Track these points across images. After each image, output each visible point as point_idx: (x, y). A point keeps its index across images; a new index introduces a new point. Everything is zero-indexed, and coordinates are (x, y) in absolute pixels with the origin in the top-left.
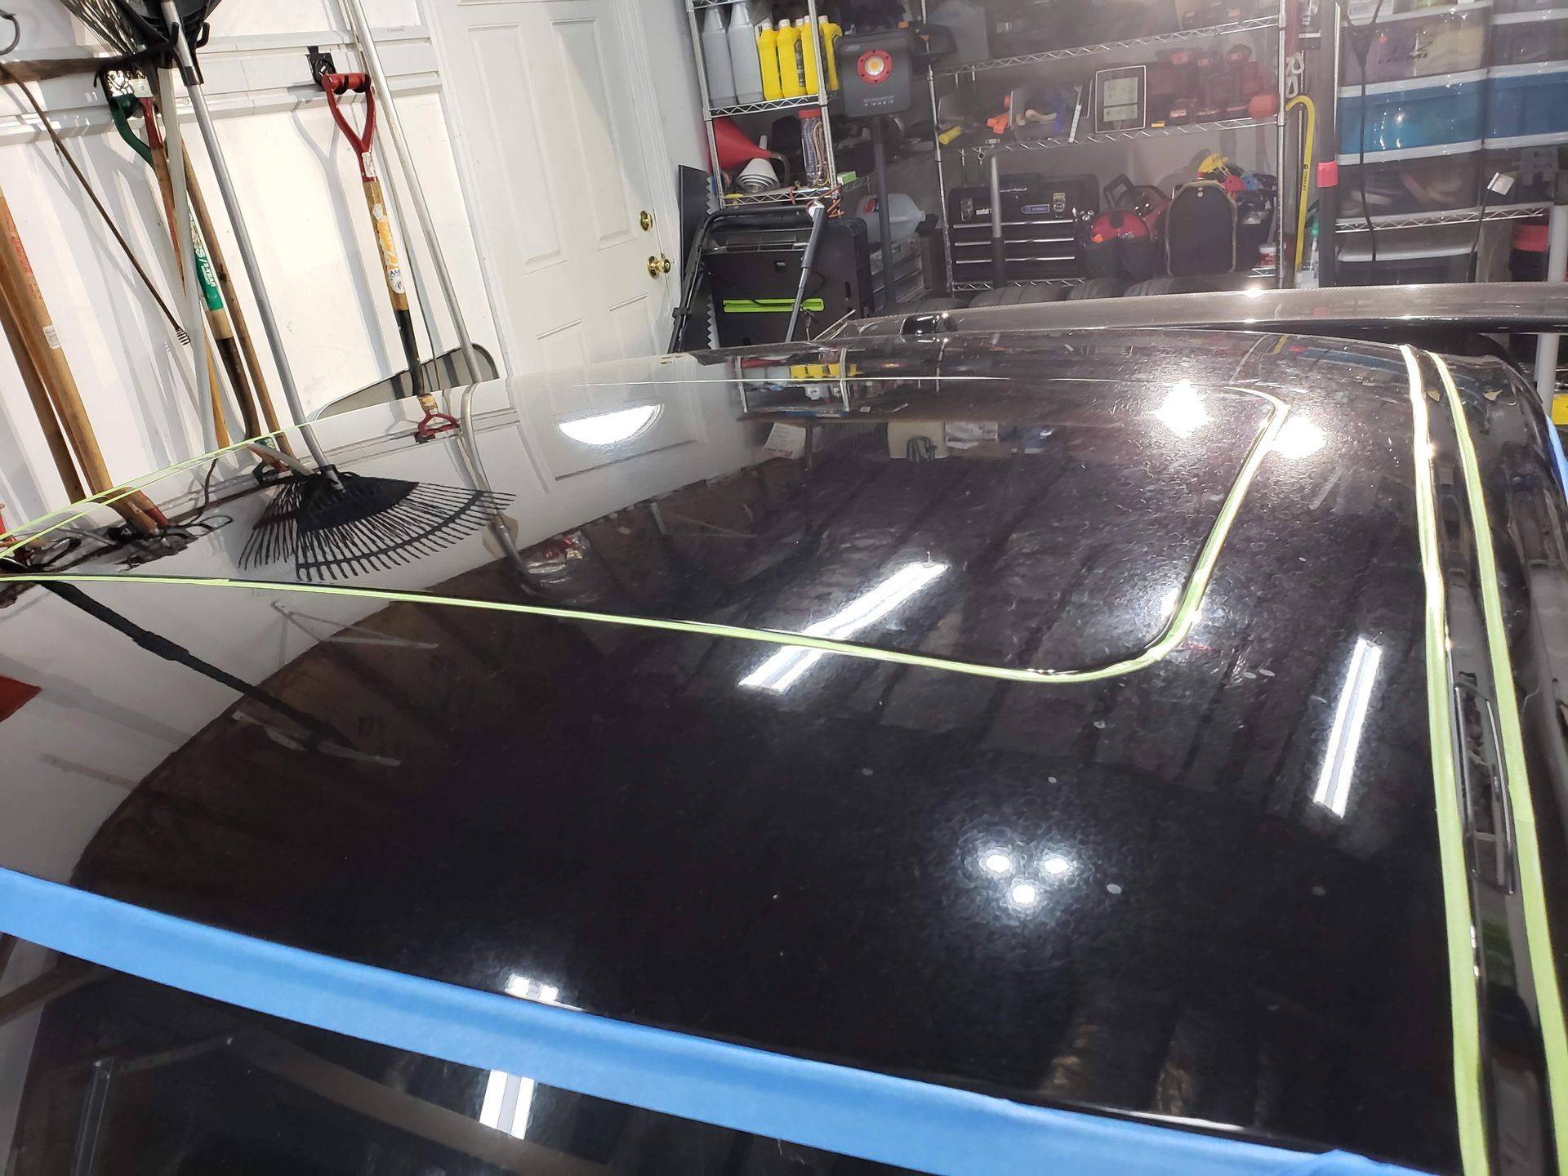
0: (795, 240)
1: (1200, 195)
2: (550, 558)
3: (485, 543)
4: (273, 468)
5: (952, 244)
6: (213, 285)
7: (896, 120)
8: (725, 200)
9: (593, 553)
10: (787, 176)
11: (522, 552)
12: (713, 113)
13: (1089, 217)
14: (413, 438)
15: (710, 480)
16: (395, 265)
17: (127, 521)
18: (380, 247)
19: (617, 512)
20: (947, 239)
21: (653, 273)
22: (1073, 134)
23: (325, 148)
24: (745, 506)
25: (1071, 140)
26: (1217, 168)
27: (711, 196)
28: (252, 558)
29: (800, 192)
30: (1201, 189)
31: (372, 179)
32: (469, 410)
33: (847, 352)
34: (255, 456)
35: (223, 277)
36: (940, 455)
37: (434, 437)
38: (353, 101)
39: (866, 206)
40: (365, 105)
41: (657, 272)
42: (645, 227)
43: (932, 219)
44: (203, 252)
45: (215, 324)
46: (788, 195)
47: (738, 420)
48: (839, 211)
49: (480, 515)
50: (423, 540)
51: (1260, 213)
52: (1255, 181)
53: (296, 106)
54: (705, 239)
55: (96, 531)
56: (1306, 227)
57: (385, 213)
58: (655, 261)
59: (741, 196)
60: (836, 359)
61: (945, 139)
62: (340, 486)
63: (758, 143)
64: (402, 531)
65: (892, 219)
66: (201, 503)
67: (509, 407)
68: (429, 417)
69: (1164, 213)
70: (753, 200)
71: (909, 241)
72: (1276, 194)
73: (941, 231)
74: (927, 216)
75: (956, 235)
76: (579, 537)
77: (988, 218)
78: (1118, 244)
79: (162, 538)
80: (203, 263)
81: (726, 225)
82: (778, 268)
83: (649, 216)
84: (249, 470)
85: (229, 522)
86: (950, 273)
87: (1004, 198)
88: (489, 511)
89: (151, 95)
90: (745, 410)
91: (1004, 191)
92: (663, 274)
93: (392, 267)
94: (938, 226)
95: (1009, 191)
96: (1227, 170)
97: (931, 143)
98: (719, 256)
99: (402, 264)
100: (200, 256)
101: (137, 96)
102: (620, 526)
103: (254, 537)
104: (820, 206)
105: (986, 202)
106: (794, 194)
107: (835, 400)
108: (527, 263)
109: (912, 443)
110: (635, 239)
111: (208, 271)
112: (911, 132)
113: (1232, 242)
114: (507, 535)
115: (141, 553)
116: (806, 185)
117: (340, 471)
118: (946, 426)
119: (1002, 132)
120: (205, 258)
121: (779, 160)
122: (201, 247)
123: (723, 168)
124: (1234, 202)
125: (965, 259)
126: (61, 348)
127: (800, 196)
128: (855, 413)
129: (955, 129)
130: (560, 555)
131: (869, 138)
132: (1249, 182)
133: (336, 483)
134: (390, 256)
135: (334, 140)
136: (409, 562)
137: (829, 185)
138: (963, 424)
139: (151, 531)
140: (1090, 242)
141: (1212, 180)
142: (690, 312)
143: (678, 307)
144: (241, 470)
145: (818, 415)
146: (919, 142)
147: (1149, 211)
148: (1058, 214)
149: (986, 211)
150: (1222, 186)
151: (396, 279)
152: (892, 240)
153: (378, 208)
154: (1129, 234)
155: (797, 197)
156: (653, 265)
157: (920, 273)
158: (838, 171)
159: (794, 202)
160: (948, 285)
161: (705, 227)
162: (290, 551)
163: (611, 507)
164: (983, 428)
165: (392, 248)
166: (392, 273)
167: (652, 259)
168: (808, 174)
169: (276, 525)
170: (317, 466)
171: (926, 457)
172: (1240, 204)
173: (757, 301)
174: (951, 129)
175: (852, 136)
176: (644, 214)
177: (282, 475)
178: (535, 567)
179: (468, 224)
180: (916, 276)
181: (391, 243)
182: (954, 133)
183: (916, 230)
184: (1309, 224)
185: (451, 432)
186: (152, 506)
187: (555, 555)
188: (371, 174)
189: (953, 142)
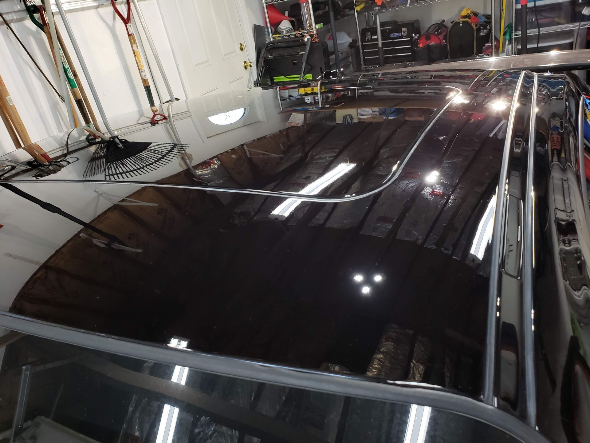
0: (300, 52)
1: (461, 25)
2: (205, 168)
3: (179, 164)
4: (93, 137)
5: (363, 51)
6: (72, 78)
7: (339, 2)
8: (273, 37)
9: (222, 165)
10: (296, 27)
11: (194, 167)
12: (266, 3)
13: (417, 37)
14: (150, 124)
15: (267, 136)
16: (143, 68)
17: (35, 159)
18: (137, 62)
19: (231, 149)
20: (361, 49)
21: (246, 68)
22: (409, 3)
23: (110, 23)
24: (280, 144)
25: (408, 5)
26: (468, 13)
27: (267, 36)
28: (88, 173)
29: (301, 32)
30: (461, 22)
31: (131, 34)
32: (171, 112)
33: (321, 83)
34: (86, 131)
35: (75, 75)
36: (355, 121)
37: (158, 123)
38: (121, 4)
39: (329, 37)
40: (127, 5)
41: (247, 67)
42: (242, 49)
43: (355, 41)
44: (67, 66)
45: (74, 94)
46: (297, 34)
47: (278, 113)
48: (317, 39)
49: (177, 154)
50: (154, 164)
51: (485, 31)
52: (484, 17)
53: (98, 7)
54: (265, 53)
55: (22, 163)
56: (504, 35)
57: (137, 48)
58: (246, 63)
59: (279, 35)
60: (317, 85)
61: (358, 8)
62: (121, 145)
63: (284, 14)
64: (145, 161)
65: (338, 42)
66: (65, 152)
67: (187, 111)
68: (155, 115)
69: (446, 34)
70: (283, 37)
71: (346, 50)
72: (491, 22)
73: (359, 46)
74: (353, 40)
75: (364, 47)
76: (216, 160)
77: (377, 40)
78: (429, 47)
79: (49, 166)
80: (67, 70)
81: (273, 47)
82: (294, 64)
83: (243, 45)
84: (84, 138)
85: (77, 160)
86: (362, 62)
87: (382, 31)
88: (181, 152)
89: (41, 4)
90: (281, 110)
91: (383, 28)
92: (250, 68)
93: (142, 69)
94: (357, 44)
95: (384, 28)
96: (472, 14)
97: (353, 11)
98: (271, 59)
99: (146, 68)
100: (66, 67)
101: (36, 5)
102: (232, 155)
103: (89, 166)
104: (309, 37)
105: (375, 33)
106: (299, 34)
107: (316, 103)
108: (196, 66)
109: (345, 117)
110: (238, 54)
111: (70, 73)
112: (345, 8)
113: (474, 43)
114: (188, 160)
115: (41, 173)
116: (304, 30)
117: (120, 139)
118: (358, 110)
119: (381, 4)
120: (68, 68)
121: (293, 20)
122: (66, 64)
123: (271, 25)
124: (474, 27)
125: (368, 57)
126: (14, 105)
127: (302, 34)
128: (323, 108)
129: (362, 4)
130: (209, 167)
131: (328, 10)
132: (480, 18)
133: (119, 144)
134: (140, 65)
135: (114, 18)
136: (149, 172)
137: (312, 29)
138: (365, 109)
139: (45, 164)
140: (417, 47)
141: (466, 18)
142: (260, 82)
143: (256, 80)
144: (80, 138)
145: (309, 109)
146: (348, 11)
147: (440, 33)
148: (404, 36)
149: (376, 37)
150: (470, 20)
151: (144, 74)
152: (338, 50)
153: (134, 46)
154: (433, 43)
155: (301, 34)
156: (245, 64)
157: (351, 63)
158: (316, 23)
159: (299, 37)
160: (362, 67)
161: (265, 49)
162: (103, 170)
163: (228, 148)
164: (373, 110)
165: (141, 62)
166: (142, 71)
167: (245, 62)
168: (304, 25)
169: (97, 161)
170: (111, 136)
171: (350, 122)
172: (477, 27)
173: (286, 76)
174: (361, 4)
175: (321, 10)
176: (241, 45)
177: (97, 140)
178: (199, 172)
179: (171, 51)
180: (349, 64)
181: (140, 60)
182: (362, 6)
183: (349, 46)
184: (505, 34)
185: (164, 121)
186: (44, 153)
187: (207, 167)
188: (131, 32)
189: (361, 9)
